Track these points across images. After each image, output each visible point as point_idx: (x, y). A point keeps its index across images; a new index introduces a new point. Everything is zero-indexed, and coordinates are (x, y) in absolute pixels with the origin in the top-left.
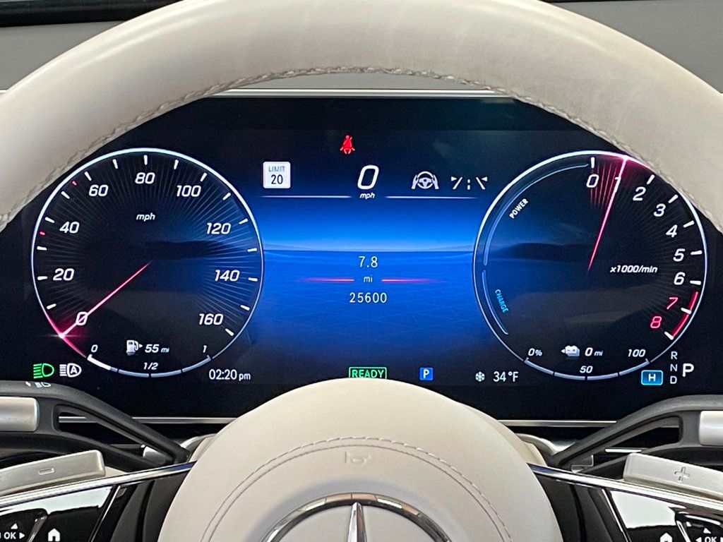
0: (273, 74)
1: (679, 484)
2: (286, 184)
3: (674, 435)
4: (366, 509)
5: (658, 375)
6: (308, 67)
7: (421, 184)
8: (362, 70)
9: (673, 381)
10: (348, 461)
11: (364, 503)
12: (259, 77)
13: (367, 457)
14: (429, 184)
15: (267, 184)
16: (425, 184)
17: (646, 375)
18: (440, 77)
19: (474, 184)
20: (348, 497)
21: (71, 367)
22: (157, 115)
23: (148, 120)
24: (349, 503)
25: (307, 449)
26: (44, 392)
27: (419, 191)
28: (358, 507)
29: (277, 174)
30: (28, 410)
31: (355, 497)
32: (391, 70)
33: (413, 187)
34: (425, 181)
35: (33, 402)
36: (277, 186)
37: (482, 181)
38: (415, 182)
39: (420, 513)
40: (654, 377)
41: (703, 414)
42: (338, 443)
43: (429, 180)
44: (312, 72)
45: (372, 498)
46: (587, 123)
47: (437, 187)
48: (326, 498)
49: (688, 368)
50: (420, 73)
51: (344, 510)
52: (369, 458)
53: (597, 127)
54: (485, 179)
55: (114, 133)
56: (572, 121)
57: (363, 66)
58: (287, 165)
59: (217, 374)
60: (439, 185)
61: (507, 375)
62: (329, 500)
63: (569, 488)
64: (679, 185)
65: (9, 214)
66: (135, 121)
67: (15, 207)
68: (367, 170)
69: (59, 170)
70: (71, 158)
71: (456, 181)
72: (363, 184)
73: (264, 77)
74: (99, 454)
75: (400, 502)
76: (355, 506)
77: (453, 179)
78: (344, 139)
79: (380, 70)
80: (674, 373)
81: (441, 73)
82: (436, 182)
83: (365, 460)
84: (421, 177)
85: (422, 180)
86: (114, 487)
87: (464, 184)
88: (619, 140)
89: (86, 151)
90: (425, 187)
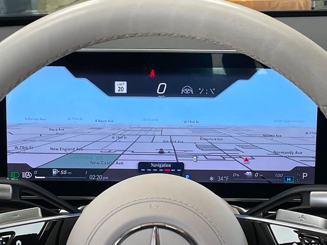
0: (119, 36)
1: (301, 222)
2: (125, 91)
3: (299, 204)
4: (160, 229)
5: (292, 178)
6: (134, 33)
8: (159, 35)
9: (298, 181)
10: (152, 208)
11: (159, 227)
12: (113, 37)
13: (160, 206)
14: (189, 92)
15: (117, 91)
16: (187, 91)
17: (286, 178)
18: (194, 38)
19: (209, 91)
20: (152, 224)
21: (27, 173)
22: (67, 54)
23: (63, 56)
24: (152, 227)
25: (133, 203)
26: (14, 182)
27: (184, 95)
29: (121, 87)
30: (7, 190)
31: (155, 224)
32: (171, 35)
33: (182, 93)
35: (9, 187)
36: (121, 92)
38: (183, 91)
39: (185, 232)
40: (290, 179)
41: (312, 193)
42: (147, 200)
43: (189, 90)
44: (137, 35)
45: (163, 224)
47: (192, 93)
48: (141, 225)
49: (305, 175)
50: (185, 36)
51: (149, 230)
52: (162, 206)
54: (214, 89)
56: (252, 57)
57: (159, 32)
58: (125, 83)
59: (93, 177)
61: (223, 178)
62: (143, 226)
63: (251, 223)
66: (57, 56)
68: (161, 85)
69: (23, 78)
72: (159, 92)
73: (115, 37)
74: (39, 209)
75: (175, 227)
76: (155, 228)
77: (200, 89)
78: (151, 71)
79: (167, 34)
80: (298, 177)
81: (194, 36)
82: (192, 91)
83: (160, 208)
84: (185, 88)
86: (46, 222)
87: (204, 91)
89: (35, 70)
90: (187, 93)
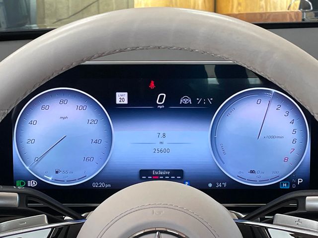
0: (121, 49)
1: (297, 226)
2: (126, 102)
3: (295, 209)
4: (162, 234)
5: (287, 184)
6: (136, 46)
7: (184, 101)
8: (159, 48)
9: (294, 187)
10: (154, 214)
11: (161, 232)
12: (116, 51)
13: (162, 212)
14: (187, 101)
15: (118, 102)
16: (186, 101)
17: (282, 184)
18: (192, 51)
19: (207, 101)
20: (154, 229)
21: (33, 182)
22: (71, 67)
23: (67, 69)
24: (155, 232)
25: (136, 209)
26: (21, 190)
27: (183, 104)
28: (159, 234)
29: (122, 98)
30: (14, 198)
31: (157, 229)
32: (171, 48)
33: (181, 103)
34: (186, 100)
35: (16, 195)
36: (122, 103)
37: (210, 100)
38: (181, 101)
39: (186, 236)
40: (286, 185)
41: (307, 197)
42: (149, 206)
43: (187, 100)
44: (138, 49)
45: (164, 230)
46: (255, 69)
48: (144, 230)
49: (300, 181)
50: (184, 48)
51: (153, 235)
52: (163, 212)
53: (260, 71)
54: (212, 99)
55: (53, 75)
57: (160, 46)
58: (126, 94)
59: (96, 185)
60: (191, 102)
61: (222, 184)
63: (249, 227)
64: (295, 95)
65: (8, 110)
67: (11, 107)
68: (161, 96)
69: (29, 91)
70: (35, 85)
71: (199, 100)
72: (159, 102)
74: (45, 216)
75: (177, 232)
76: (157, 233)
77: (198, 99)
78: (150, 82)
79: (167, 47)
80: (294, 183)
81: (193, 48)
82: (190, 101)
83: (162, 213)
84: (184, 98)
85: (184, 100)
86: (53, 228)
87: (202, 101)
88: (269, 76)
89: (41, 82)
90: (186, 103)
